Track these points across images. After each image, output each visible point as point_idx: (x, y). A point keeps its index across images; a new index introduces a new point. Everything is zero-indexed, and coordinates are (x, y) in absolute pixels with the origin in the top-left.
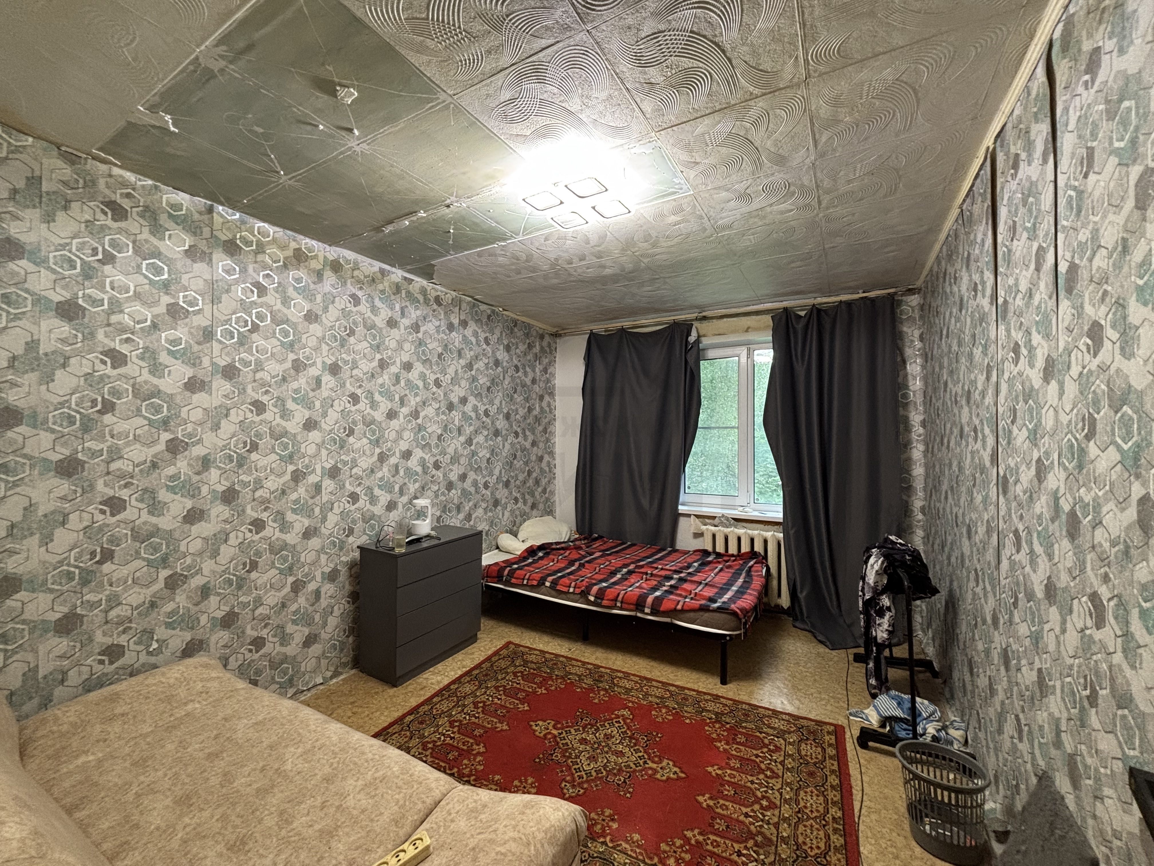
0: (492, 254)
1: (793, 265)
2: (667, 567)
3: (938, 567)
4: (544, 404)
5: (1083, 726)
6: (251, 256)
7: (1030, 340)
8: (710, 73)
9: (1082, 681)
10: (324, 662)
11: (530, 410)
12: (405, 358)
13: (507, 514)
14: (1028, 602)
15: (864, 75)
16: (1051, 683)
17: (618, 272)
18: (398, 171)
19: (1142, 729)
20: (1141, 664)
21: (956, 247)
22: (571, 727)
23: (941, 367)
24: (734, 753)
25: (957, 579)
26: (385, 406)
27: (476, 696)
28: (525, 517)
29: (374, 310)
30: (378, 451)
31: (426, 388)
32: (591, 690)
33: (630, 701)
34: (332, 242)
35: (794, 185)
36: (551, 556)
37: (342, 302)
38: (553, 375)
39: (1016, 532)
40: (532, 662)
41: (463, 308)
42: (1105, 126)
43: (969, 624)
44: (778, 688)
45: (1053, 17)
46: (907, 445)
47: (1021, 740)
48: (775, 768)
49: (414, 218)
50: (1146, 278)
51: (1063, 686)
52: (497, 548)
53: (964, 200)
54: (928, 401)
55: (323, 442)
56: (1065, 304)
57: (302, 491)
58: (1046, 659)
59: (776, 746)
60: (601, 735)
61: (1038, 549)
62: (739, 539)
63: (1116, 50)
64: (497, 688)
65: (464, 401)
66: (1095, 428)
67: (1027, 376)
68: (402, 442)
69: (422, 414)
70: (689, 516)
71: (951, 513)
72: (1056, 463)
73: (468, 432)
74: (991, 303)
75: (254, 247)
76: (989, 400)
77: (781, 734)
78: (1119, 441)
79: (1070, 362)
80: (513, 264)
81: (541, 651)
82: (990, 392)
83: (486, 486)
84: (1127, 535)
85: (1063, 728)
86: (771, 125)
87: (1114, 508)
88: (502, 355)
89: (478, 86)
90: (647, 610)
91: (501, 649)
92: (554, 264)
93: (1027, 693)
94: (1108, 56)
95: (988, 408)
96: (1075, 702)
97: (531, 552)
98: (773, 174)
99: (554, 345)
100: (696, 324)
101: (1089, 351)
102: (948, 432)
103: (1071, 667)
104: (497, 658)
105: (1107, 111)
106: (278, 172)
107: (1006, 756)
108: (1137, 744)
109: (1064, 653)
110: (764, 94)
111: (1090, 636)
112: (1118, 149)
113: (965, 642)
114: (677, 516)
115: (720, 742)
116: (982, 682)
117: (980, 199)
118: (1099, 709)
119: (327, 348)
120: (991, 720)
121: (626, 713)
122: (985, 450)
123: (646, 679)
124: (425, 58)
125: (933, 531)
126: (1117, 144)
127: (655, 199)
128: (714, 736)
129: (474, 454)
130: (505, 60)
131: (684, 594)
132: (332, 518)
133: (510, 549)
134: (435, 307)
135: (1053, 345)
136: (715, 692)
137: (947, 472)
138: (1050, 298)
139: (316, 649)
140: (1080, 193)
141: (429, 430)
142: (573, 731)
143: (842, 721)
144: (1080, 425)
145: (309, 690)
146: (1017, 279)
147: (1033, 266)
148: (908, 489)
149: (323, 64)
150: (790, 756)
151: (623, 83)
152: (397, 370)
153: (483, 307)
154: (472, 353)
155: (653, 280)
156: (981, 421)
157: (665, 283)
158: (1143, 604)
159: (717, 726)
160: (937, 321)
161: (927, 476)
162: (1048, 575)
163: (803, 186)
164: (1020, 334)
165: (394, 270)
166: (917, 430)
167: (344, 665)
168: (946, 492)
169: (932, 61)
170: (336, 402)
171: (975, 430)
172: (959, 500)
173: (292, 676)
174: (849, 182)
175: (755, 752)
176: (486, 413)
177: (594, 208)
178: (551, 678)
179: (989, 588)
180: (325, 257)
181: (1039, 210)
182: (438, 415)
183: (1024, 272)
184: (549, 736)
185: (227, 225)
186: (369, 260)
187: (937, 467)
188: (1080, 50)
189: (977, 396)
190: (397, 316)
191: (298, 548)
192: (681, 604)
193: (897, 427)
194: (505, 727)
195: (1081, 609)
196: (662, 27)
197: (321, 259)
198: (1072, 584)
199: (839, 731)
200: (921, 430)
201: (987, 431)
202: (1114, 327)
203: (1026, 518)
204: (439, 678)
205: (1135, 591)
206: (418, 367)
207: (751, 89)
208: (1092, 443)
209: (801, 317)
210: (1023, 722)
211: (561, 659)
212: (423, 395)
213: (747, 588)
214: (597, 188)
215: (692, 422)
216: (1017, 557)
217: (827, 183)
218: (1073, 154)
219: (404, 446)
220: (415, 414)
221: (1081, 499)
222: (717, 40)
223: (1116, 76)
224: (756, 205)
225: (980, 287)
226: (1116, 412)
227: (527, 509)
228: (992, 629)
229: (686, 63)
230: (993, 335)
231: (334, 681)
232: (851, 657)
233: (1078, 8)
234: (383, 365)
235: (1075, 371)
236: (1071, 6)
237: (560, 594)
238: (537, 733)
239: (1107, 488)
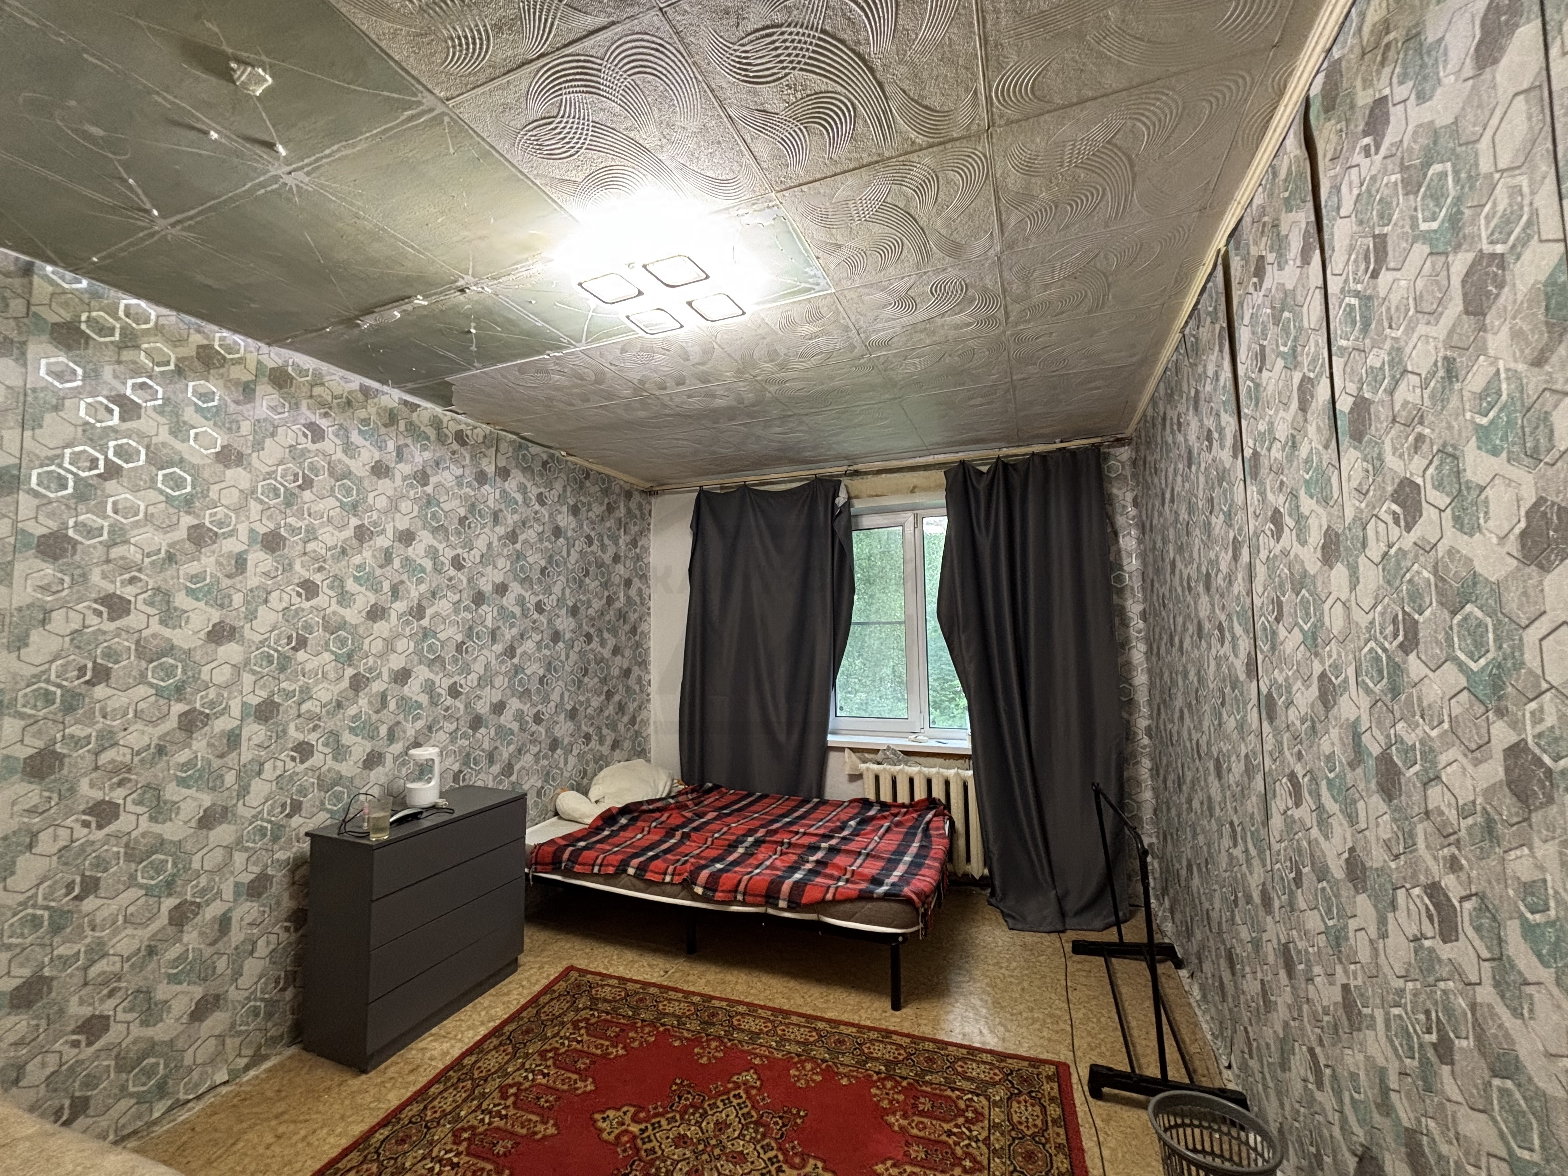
0: (542, 369)
1: (972, 402)
2: (812, 830)
3: (1173, 812)
4: (633, 592)
5: (1429, 1089)
6: (110, 354)
7: (1298, 507)
8: (852, 104)
9: (1422, 1017)
10: (231, 1043)
11: (610, 601)
12: (403, 524)
13: (572, 760)
14: (1319, 881)
15: (1067, 129)
16: (1366, 1011)
17: (734, 403)
18: (369, 226)
19: (1545, 1120)
20: (1531, 1011)
21: (1179, 383)
22: (662, 1115)
23: (1165, 541)
24: (915, 1131)
25: (1203, 831)
26: (364, 599)
27: (507, 1075)
28: (602, 762)
29: (349, 449)
30: (350, 672)
31: (438, 569)
32: (696, 1041)
33: (756, 1055)
34: (274, 339)
35: (974, 287)
36: (640, 824)
37: (290, 435)
38: (646, 549)
39: (1292, 776)
40: (605, 1000)
41: (502, 450)
42: (1402, 204)
43: (1224, 899)
44: (974, 1008)
45: (1309, 69)
46: (1124, 645)
47: (1320, 1085)
48: (976, 1153)
49: (409, 307)
50: (1492, 414)
51: (1387, 1022)
52: (556, 814)
53: (1187, 323)
54: (1148, 586)
55: (247, 662)
56: (1351, 456)
57: (200, 745)
58: (1355, 973)
59: (975, 1111)
60: (709, 1125)
61: (1331, 806)
62: (911, 781)
63: (1413, 96)
64: (542, 1054)
65: (502, 589)
66: (1416, 634)
67: (1296, 556)
68: (393, 657)
69: (429, 612)
70: (842, 749)
71: (1191, 740)
72: (1352, 680)
73: (508, 637)
74: (1235, 456)
75: (117, 337)
76: (1239, 586)
77: (983, 1088)
78: (1463, 657)
79: (1365, 537)
80: (575, 386)
81: (620, 978)
82: (1240, 576)
83: (538, 719)
84: (1489, 802)
85: (1394, 1085)
86: (941, 194)
87: (1461, 758)
88: (565, 520)
89: (486, 88)
90: (782, 904)
91: (556, 980)
92: (639, 388)
93: (1326, 1018)
94: (1400, 107)
95: (1238, 598)
96: (1411, 1048)
97: (609, 818)
98: (944, 270)
99: (648, 507)
100: (845, 481)
101: (1397, 522)
102: (1179, 628)
103: (1401, 992)
104: (548, 997)
105: (1405, 182)
106: (148, 212)
107: (1297, 1106)
108: (1537, 1142)
109: (1386, 969)
110: (931, 146)
111: (1431, 950)
112: (1427, 232)
113: (1220, 924)
114: (825, 750)
115: (894, 1114)
116: (1251, 987)
117: (1209, 320)
118: (1457, 1068)
119: (260, 507)
120: (1268, 1045)
121: (749, 1077)
122: (1236, 656)
123: (781, 1011)
124: (387, 25)
125: (1164, 762)
126: (1424, 226)
127: (784, 296)
128: (885, 1104)
129: (518, 670)
130: (527, 47)
131: (836, 873)
132: (259, 789)
133: (576, 815)
134: (455, 446)
135: (1335, 511)
136: (884, 1025)
137: (1180, 683)
138: (1326, 447)
139: (217, 1021)
140: (1366, 300)
141: (442, 636)
142: (664, 1122)
143: (1065, 1056)
144: (1390, 629)
145: (198, 1098)
146: (1271, 424)
147: (1294, 405)
148: (1130, 703)
149: (197, 17)
150: (997, 1126)
151: (721, 106)
152: (387, 543)
153: (535, 449)
154: (516, 517)
155: (784, 419)
156: (1229, 616)
157: (801, 423)
158: (1529, 915)
159: (889, 1084)
160: (1156, 480)
161: (1152, 686)
162: (1349, 844)
163: (985, 289)
164: (1281, 499)
165: (385, 388)
166: (1137, 624)
167: (273, 1041)
168: (1181, 711)
169: (1154, 118)
170: (275, 595)
171: (1220, 628)
172: (1200, 722)
173: (165, 1076)
174: (1046, 287)
175: (946, 1126)
176: (539, 608)
177: (690, 304)
178: (633, 1027)
179: (1253, 852)
180: (259, 362)
181: (1300, 329)
182: (456, 611)
183: (1282, 413)
184: (625, 1139)
185: (63, 298)
186: (342, 372)
187: (1166, 675)
188: (1352, 107)
189: (1219, 581)
190: (390, 458)
191: (188, 847)
192: (832, 890)
193: (1111, 621)
194: (552, 1131)
195: (1412, 907)
196: (778, 18)
197: (252, 366)
198: (1393, 865)
199: (1062, 1072)
200: (1141, 625)
201: (1238, 630)
202: (1439, 486)
203: (1306, 757)
204: (446, 1046)
205: (1511, 892)
206: (425, 538)
207: (913, 135)
208: (1412, 657)
209: (982, 473)
210: (1322, 1061)
211: (652, 990)
212: (432, 580)
213: (925, 857)
214: (694, 273)
215: (844, 614)
216: (1297, 813)
217: (1016, 288)
218: (1351, 248)
219: (396, 662)
220: (419, 612)
221: (1399, 740)
222: (861, 49)
223: (1415, 133)
224: (921, 314)
225: (1216, 435)
226: (1454, 613)
227: (605, 750)
228: (1261, 912)
229: (818, 83)
230: (1239, 499)
231: (252, 1073)
232: (1068, 947)
233: (1346, 50)
234: (362, 534)
235: (1375, 551)
236: (1334, 49)
237: (650, 885)
238: (605, 1136)
239: (1446, 726)
